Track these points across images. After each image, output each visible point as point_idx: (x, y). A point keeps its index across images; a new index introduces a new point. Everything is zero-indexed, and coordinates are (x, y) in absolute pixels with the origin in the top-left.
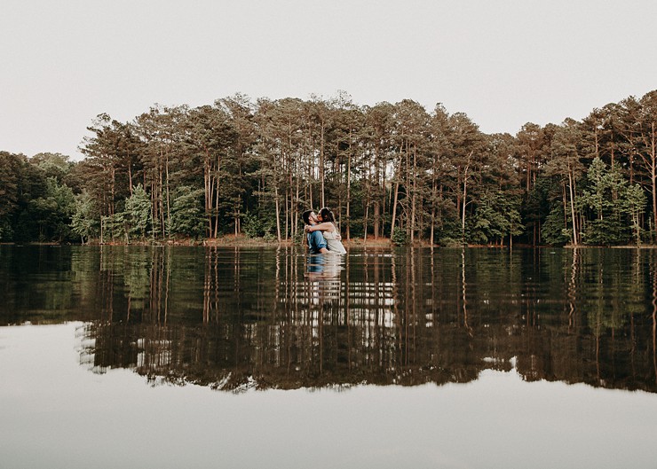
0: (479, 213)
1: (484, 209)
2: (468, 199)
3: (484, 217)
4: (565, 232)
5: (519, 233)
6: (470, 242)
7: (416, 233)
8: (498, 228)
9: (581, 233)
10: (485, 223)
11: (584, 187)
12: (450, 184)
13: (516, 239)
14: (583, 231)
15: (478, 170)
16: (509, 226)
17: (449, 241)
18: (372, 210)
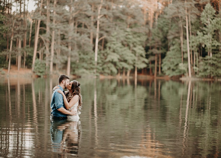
0: (110, 48)
1: (114, 44)
2: (101, 35)
3: (114, 51)
4: (182, 66)
5: (143, 66)
6: (101, 73)
7: (54, 65)
8: (125, 61)
9: (195, 68)
10: (115, 57)
11: (198, 28)
12: (84, 21)
13: (140, 71)
14: (196, 66)
15: (109, 9)
16: (135, 60)
17: (83, 73)
18: (15, 43)
